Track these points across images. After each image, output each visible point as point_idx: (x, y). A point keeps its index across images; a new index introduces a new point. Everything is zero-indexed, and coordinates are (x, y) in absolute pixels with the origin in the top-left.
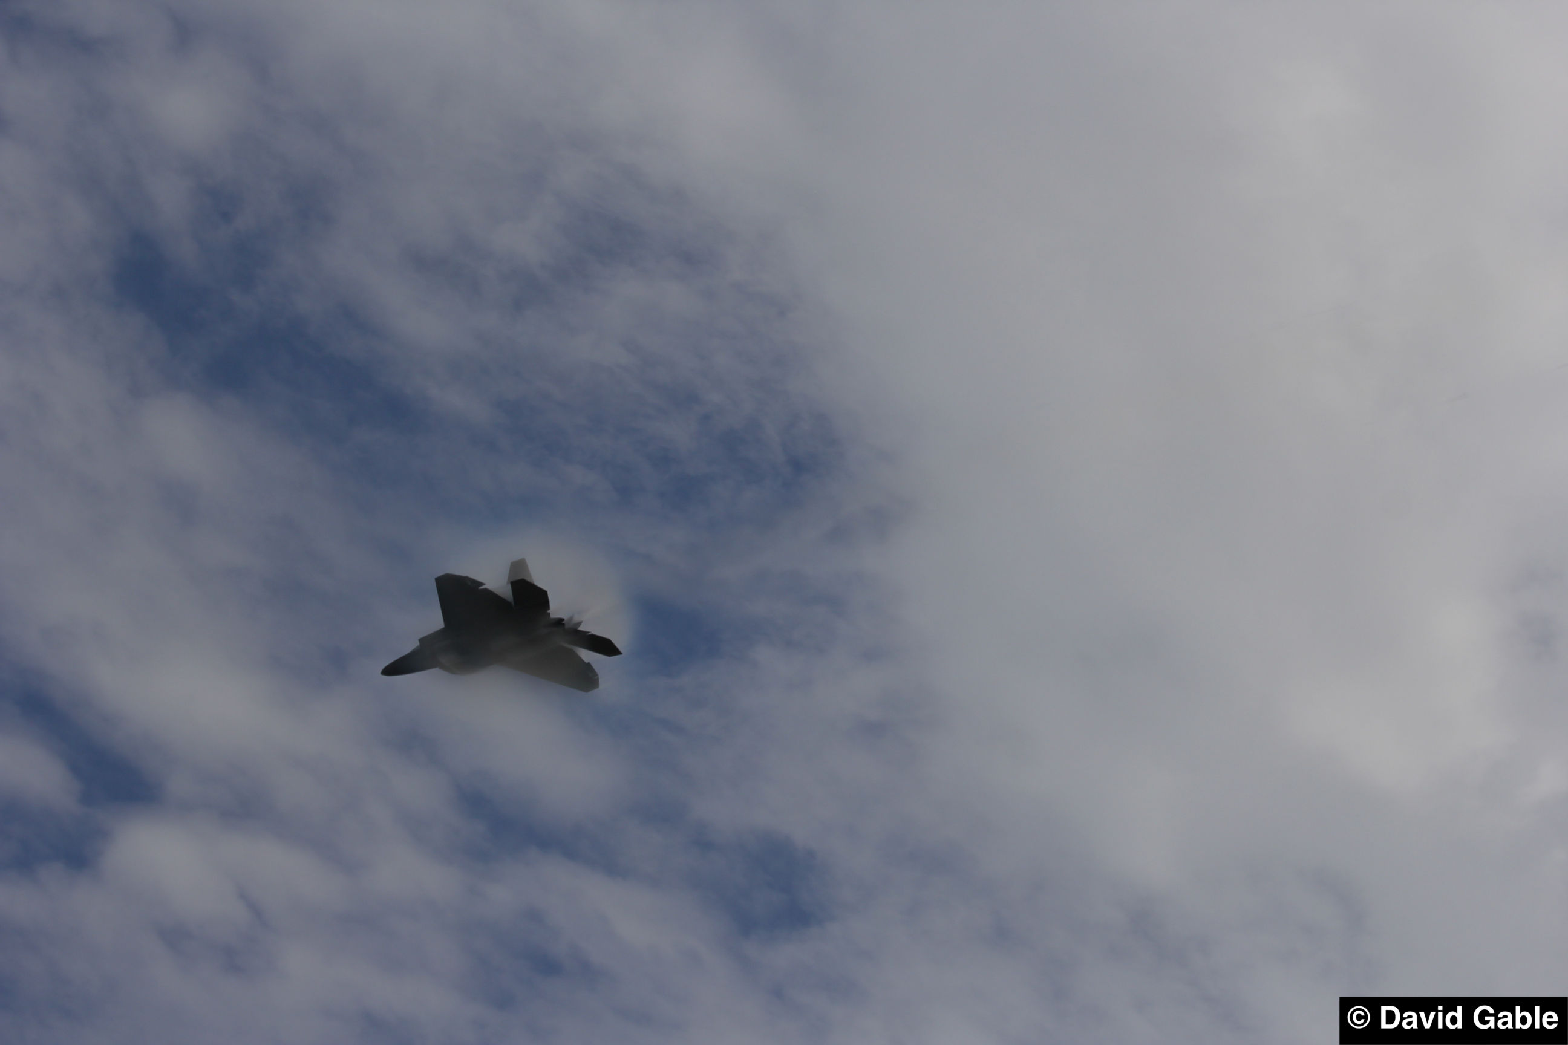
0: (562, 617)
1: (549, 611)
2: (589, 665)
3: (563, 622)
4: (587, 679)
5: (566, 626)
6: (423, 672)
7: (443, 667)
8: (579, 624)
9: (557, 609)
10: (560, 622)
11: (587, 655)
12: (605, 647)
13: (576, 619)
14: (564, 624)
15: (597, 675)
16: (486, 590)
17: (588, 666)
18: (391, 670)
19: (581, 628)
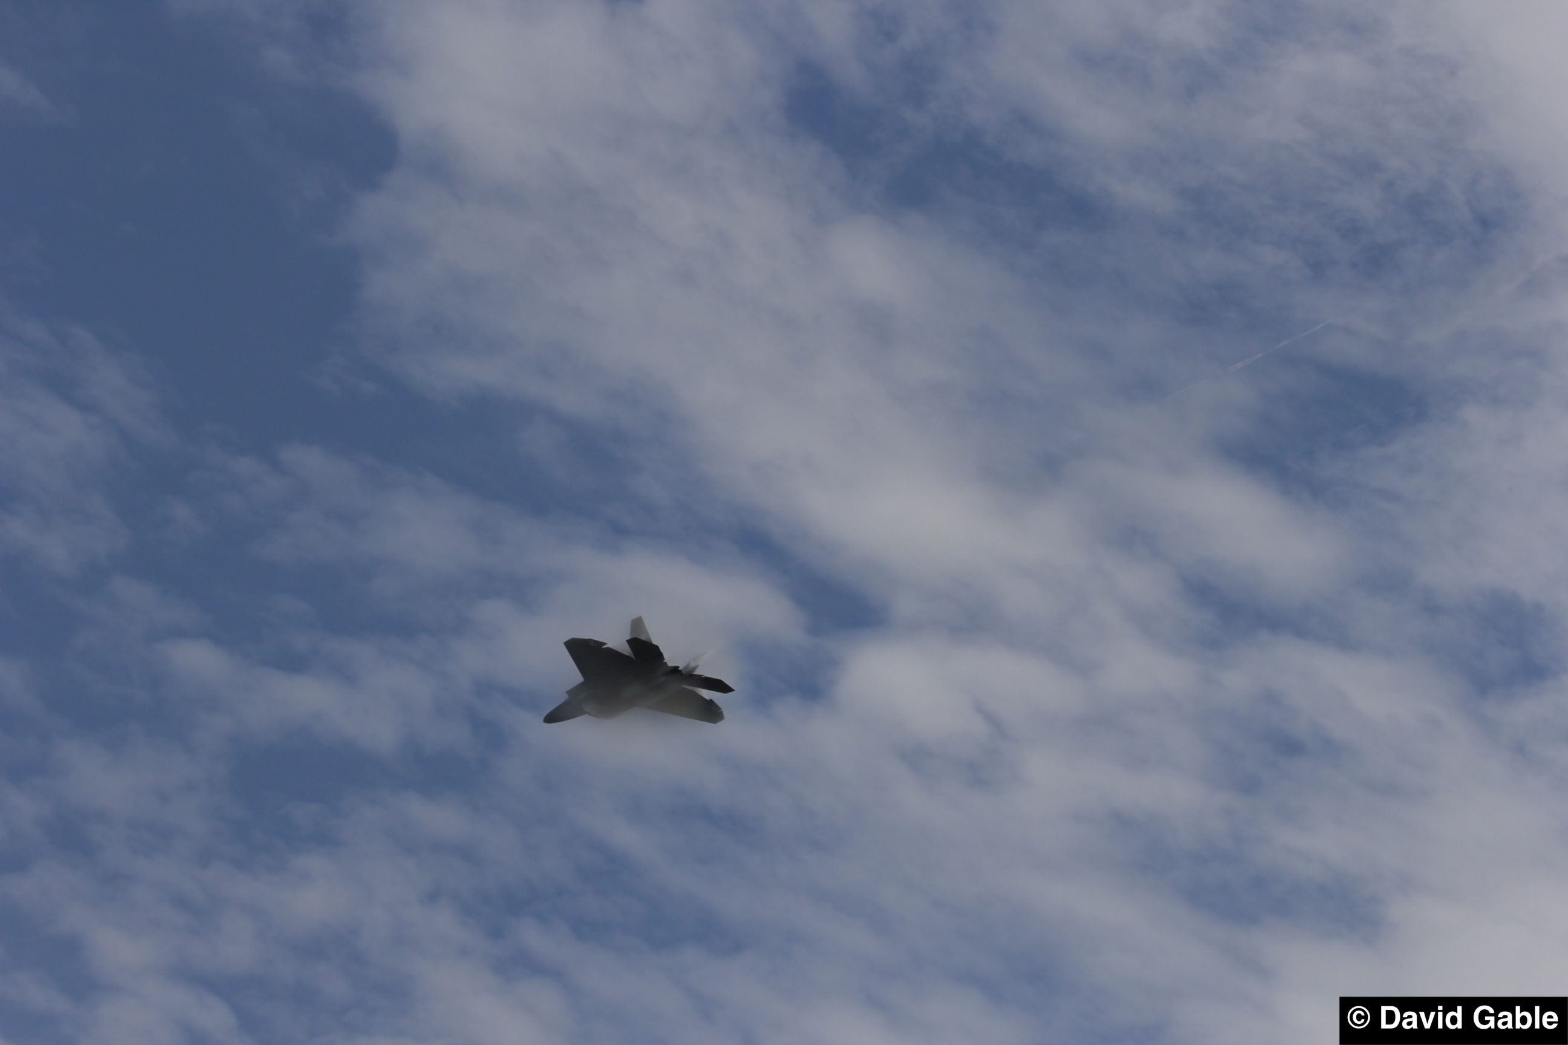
0: (678, 665)
1: (665, 661)
2: (711, 701)
3: (680, 669)
4: (711, 713)
5: (683, 673)
6: (576, 719)
7: (589, 714)
8: (695, 668)
9: (671, 658)
10: (675, 670)
11: (706, 694)
12: (720, 686)
13: (693, 664)
14: (680, 671)
15: (720, 709)
16: (608, 649)
17: (711, 703)
18: (551, 718)
19: (697, 672)
